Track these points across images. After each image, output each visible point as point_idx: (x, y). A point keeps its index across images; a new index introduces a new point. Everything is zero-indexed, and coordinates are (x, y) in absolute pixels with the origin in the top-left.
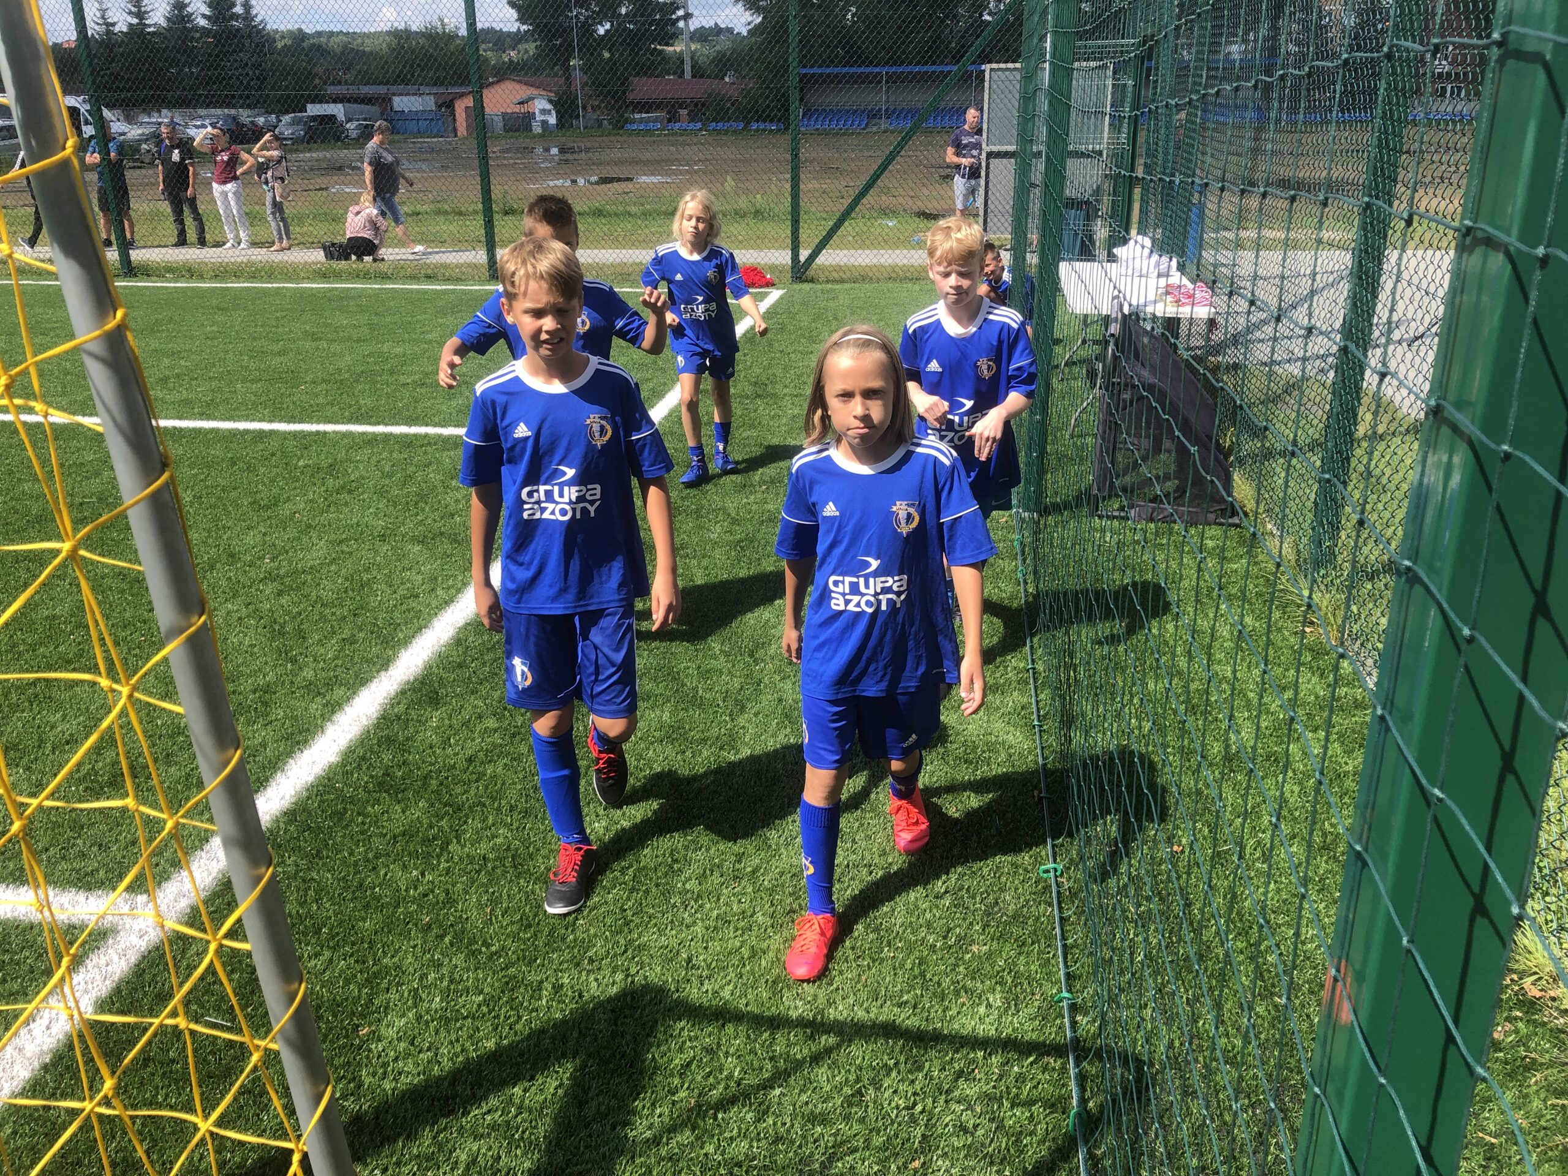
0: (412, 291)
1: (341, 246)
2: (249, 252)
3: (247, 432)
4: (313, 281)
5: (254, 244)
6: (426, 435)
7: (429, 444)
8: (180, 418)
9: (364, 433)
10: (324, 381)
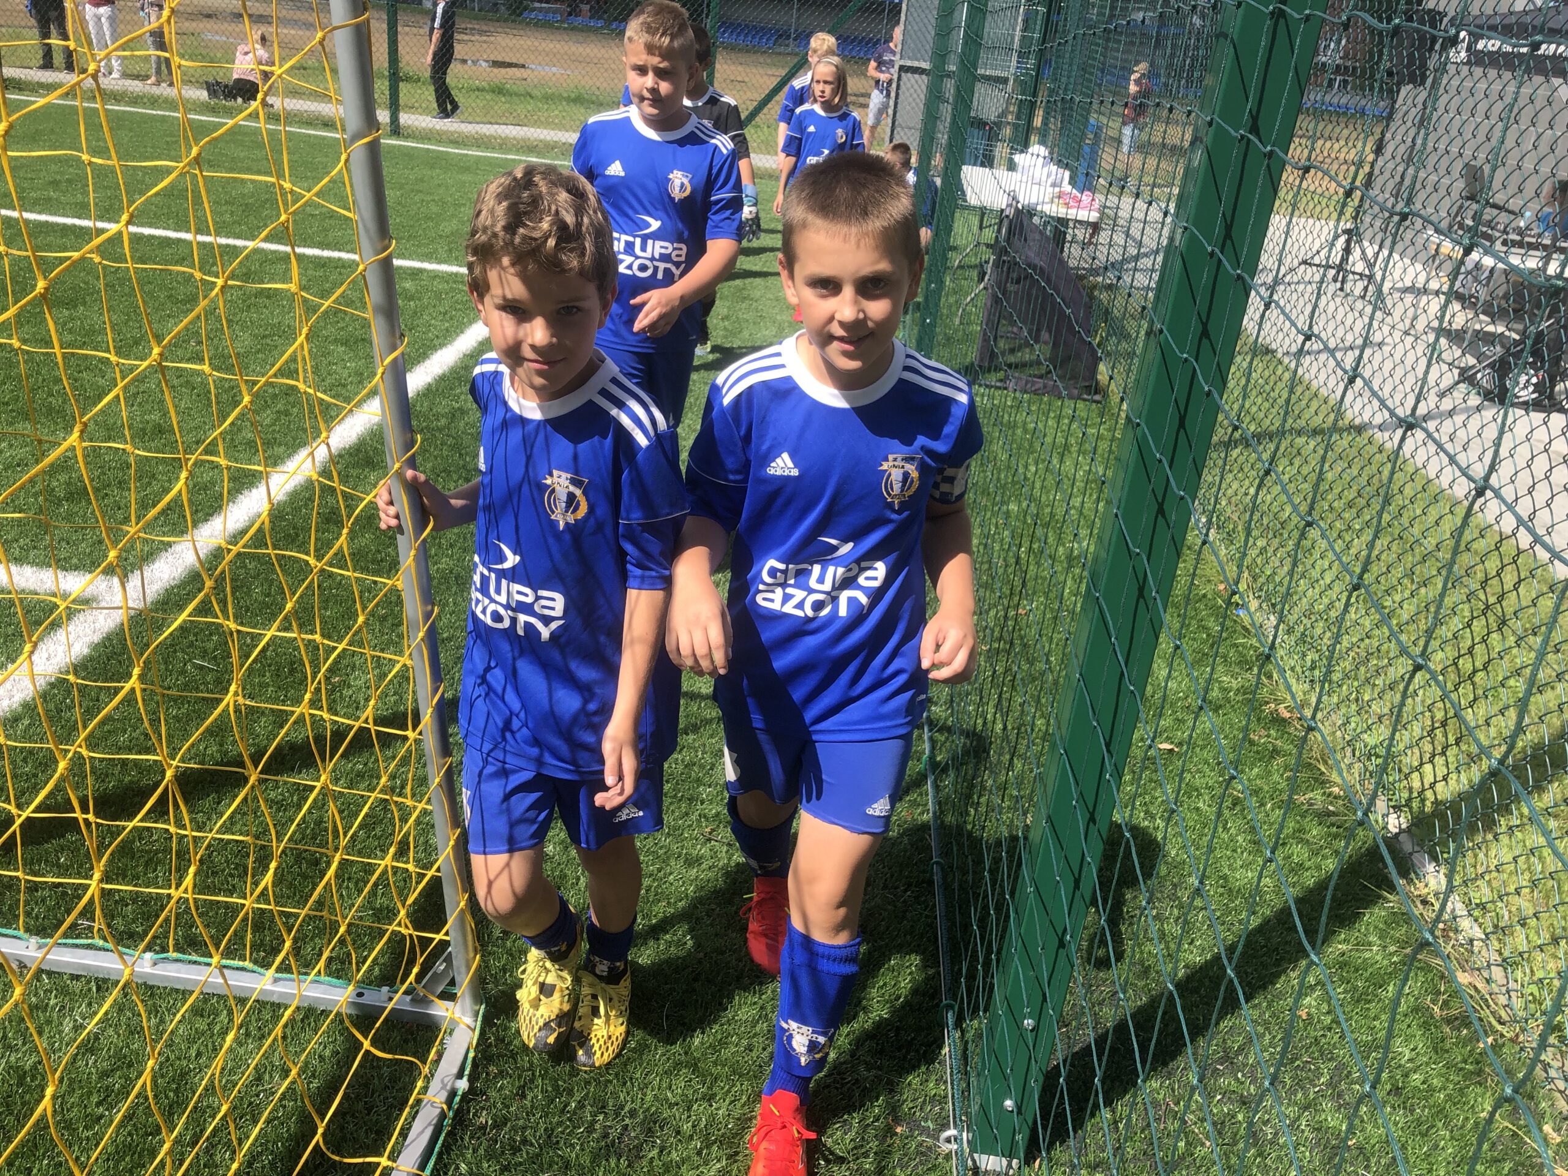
0: (309, 136)
1: (226, 86)
2: (120, 82)
3: (153, 237)
4: (199, 113)
5: (125, 75)
6: (340, 259)
7: (343, 267)
8: (79, 218)
9: (275, 252)
10: (227, 203)
